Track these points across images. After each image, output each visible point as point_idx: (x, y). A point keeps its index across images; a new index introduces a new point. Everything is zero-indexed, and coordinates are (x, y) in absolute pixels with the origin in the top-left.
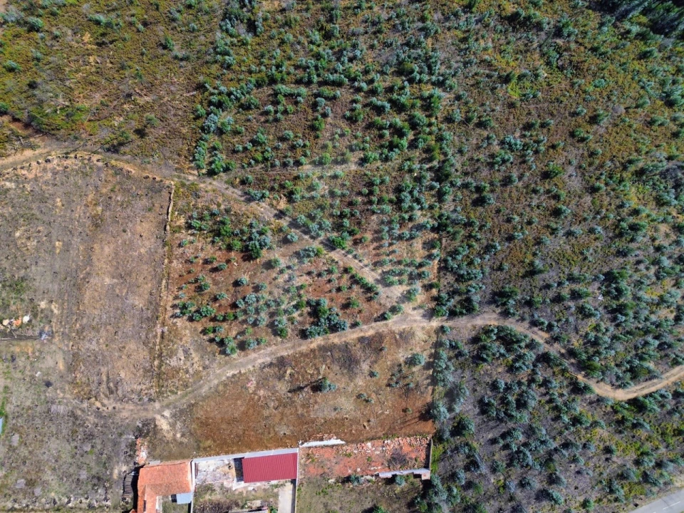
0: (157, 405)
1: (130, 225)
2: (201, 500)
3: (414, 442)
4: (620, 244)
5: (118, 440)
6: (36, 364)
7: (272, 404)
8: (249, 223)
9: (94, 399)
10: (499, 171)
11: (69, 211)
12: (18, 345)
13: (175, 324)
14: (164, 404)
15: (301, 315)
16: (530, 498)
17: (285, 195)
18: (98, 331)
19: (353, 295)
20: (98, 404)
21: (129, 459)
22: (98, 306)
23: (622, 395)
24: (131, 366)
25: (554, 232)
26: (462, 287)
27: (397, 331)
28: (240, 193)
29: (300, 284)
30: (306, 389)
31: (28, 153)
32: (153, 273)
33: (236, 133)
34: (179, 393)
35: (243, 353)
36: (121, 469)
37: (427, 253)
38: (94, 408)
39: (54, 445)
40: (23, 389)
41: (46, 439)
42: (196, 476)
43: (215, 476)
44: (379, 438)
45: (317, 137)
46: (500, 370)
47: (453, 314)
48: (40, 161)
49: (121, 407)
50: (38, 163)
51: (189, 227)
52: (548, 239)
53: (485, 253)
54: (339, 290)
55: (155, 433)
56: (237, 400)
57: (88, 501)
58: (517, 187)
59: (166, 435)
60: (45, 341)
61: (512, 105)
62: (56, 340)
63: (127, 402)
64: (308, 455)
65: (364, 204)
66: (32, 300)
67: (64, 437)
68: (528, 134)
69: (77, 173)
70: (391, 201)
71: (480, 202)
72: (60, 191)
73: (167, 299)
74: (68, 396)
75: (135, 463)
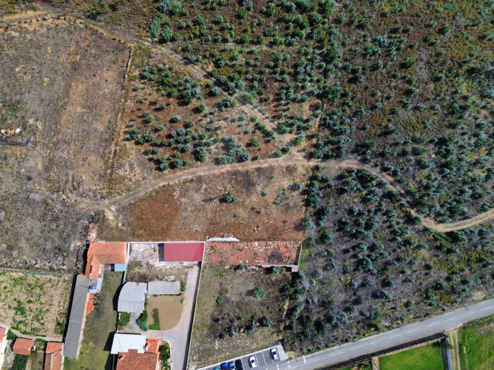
0: (107, 201)
1: (99, 71)
2: (132, 272)
3: (288, 245)
4: (452, 119)
5: (76, 223)
6: (22, 164)
7: (190, 209)
8: (185, 79)
9: (61, 193)
10: (370, 60)
11: (56, 57)
12: (10, 149)
13: (125, 145)
14: (112, 201)
15: (216, 148)
16: (367, 295)
17: (213, 62)
18: (69, 144)
19: (256, 138)
20: (64, 197)
21: (82, 238)
22: (70, 127)
23: (442, 228)
24: (91, 172)
25: (405, 106)
26: (335, 139)
27: (284, 166)
28: (180, 58)
29: (218, 126)
30: (215, 200)
31: (31, 13)
32: (112, 107)
33: (183, 15)
34: (123, 194)
35: (172, 171)
36: (76, 244)
37: (312, 113)
38: (61, 199)
39: (29, 222)
40: (11, 180)
41: (24, 218)
42: (130, 254)
43: (143, 256)
44: (264, 240)
45: (240, 24)
46: (356, 200)
47: (326, 157)
48: (39, 19)
49: (81, 200)
50: (37, 20)
51: (142, 77)
52: (400, 111)
53: (354, 116)
54: (246, 133)
55: (103, 221)
56: (164, 203)
57: (50, 264)
58: (381, 72)
59: (111, 223)
60: (30, 148)
61: (384, 15)
62: (38, 148)
63: (85, 197)
64: (212, 247)
65: (270, 73)
66: (23, 117)
67: (37, 218)
68: (394, 35)
69: (65, 31)
70: (289, 74)
71: (354, 80)
72: (51, 42)
73: (122, 128)
74: (43, 188)
75: (87, 241)
